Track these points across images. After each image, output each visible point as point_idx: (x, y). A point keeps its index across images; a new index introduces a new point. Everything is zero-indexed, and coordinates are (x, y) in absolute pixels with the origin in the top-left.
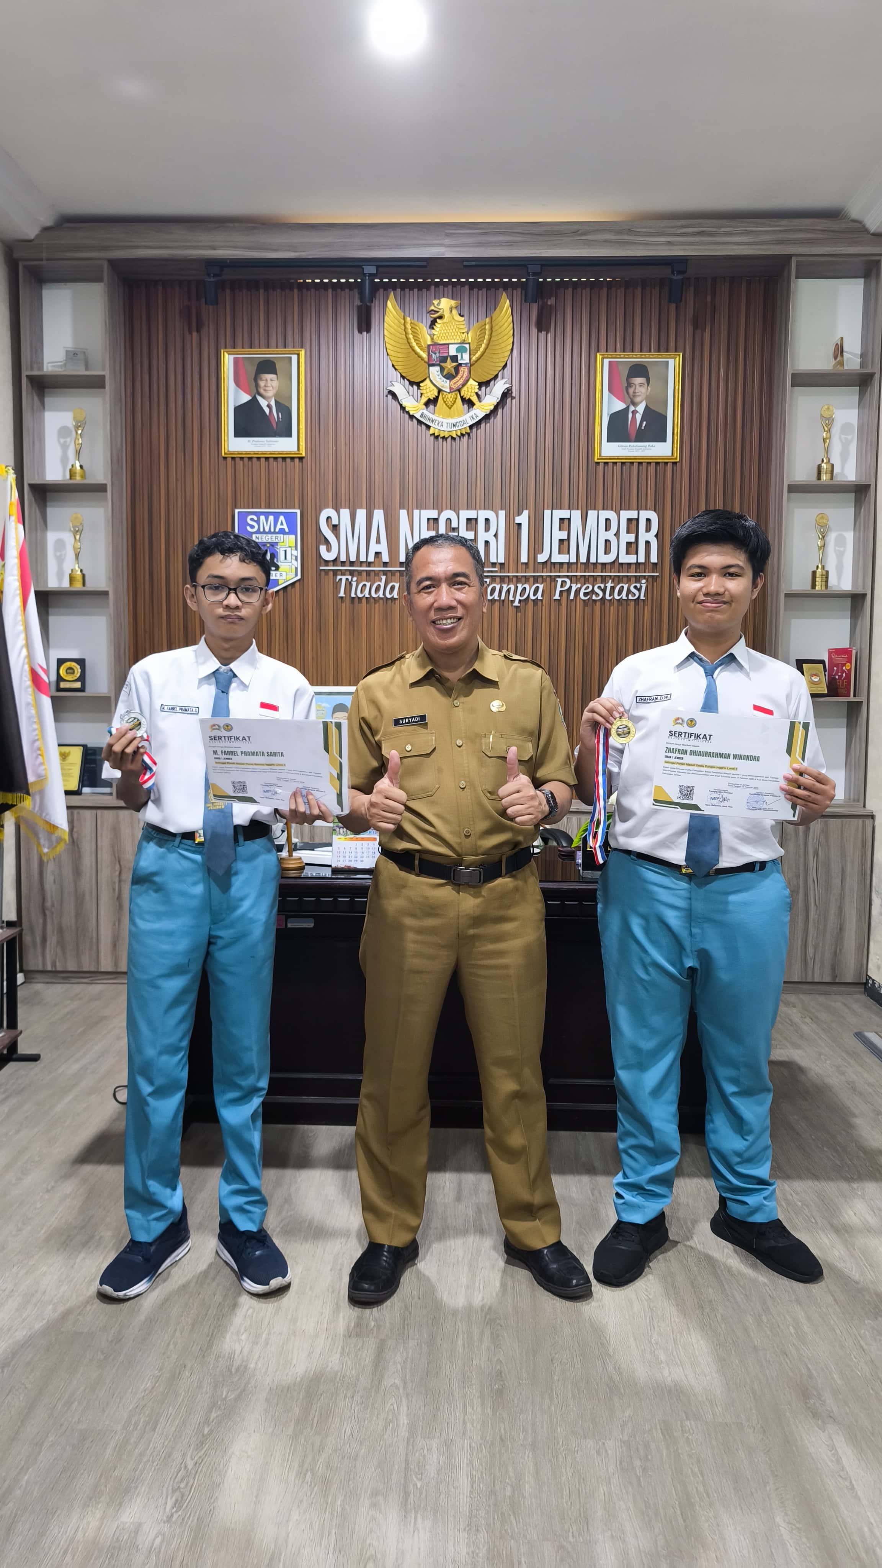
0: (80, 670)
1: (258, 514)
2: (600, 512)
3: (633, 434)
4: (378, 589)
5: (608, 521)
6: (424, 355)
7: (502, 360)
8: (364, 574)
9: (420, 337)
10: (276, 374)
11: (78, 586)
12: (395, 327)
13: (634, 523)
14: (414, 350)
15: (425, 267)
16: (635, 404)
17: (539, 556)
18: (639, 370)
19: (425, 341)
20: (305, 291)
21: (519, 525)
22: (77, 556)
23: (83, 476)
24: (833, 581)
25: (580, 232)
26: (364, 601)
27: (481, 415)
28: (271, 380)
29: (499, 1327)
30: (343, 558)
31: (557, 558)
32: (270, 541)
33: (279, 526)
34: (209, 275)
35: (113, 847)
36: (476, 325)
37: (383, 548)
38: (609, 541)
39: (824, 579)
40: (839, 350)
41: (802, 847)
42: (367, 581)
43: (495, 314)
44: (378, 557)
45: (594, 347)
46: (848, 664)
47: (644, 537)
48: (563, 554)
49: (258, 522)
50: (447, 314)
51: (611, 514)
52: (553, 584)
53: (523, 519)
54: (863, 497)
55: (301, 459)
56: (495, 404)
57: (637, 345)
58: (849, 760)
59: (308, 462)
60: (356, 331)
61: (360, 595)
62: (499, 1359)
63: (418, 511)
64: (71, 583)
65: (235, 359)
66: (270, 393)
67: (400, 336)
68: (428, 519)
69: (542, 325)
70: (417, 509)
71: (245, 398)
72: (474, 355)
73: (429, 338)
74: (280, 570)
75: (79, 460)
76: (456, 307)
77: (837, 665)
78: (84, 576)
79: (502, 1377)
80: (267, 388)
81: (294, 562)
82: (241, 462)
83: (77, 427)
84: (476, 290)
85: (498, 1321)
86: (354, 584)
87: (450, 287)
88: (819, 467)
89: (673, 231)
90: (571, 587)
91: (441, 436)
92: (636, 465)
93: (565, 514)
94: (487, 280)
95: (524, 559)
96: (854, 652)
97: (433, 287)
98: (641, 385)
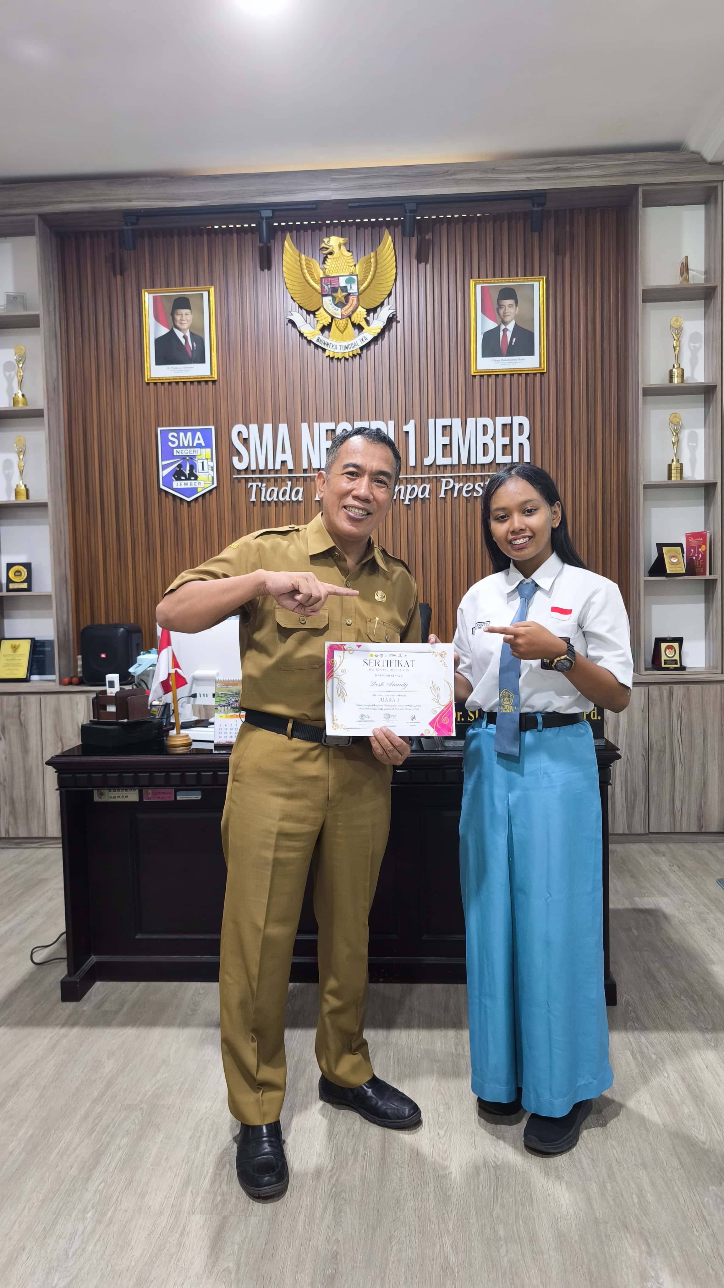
0: (26, 573)
1: (178, 432)
2: (478, 419)
3: (505, 350)
4: (284, 494)
5: (485, 426)
6: (318, 287)
7: (387, 289)
8: (272, 480)
9: (313, 271)
10: (190, 309)
11: (23, 499)
12: (292, 264)
13: (508, 427)
14: (309, 283)
15: (315, 209)
16: (505, 323)
17: (425, 460)
18: (508, 293)
19: (318, 275)
20: (213, 235)
21: (407, 433)
22: (21, 473)
23: (26, 403)
24: (688, 474)
25: (449, 173)
26: (273, 504)
27: (370, 338)
28: (186, 314)
29: (343, 1202)
30: (253, 467)
31: (441, 461)
32: (189, 454)
33: (196, 442)
34: (127, 224)
35: (55, 727)
36: (362, 259)
37: (288, 457)
38: (487, 444)
39: (679, 471)
40: (685, 268)
41: (667, 711)
42: (275, 487)
43: (379, 249)
44: (284, 466)
45: (468, 275)
46: (704, 546)
47: (517, 439)
48: (446, 457)
49: (178, 438)
50: (336, 250)
51: (487, 421)
52: (439, 484)
53: (410, 427)
54: (711, 396)
55: (214, 382)
56: (382, 327)
57: (506, 271)
58: (707, 633)
59: (221, 383)
60: (259, 269)
61: (269, 499)
62: (337, 1238)
63: (318, 424)
64: (16, 497)
65: (155, 298)
66: (186, 326)
67: (297, 271)
68: (327, 431)
69: (422, 257)
70: (317, 422)
71: (164, 331)
72: (362, 285)
73: (321, 272)
74: (198, 479)
75: (21, 390)
76: (345, 244)
77: (694, 548)
78: (27, 490)
79: (337, 1259)
80: (183, 322)
81: (211, 472)
82: (163, 387)
83: (18, 362)
84: (362, 229)
85: (343, 1194)
86: (264, 489)
87: (340, 227)
88: (671, 372)
89: (533, 168)
90: (454, 486)
91: (336, 357)
92: (508, 376)
93: (446, 422)
94: (372, 220)
95: (412, 462)
96: (708, 535)
97: (324, 228)
98: (510, 306)
